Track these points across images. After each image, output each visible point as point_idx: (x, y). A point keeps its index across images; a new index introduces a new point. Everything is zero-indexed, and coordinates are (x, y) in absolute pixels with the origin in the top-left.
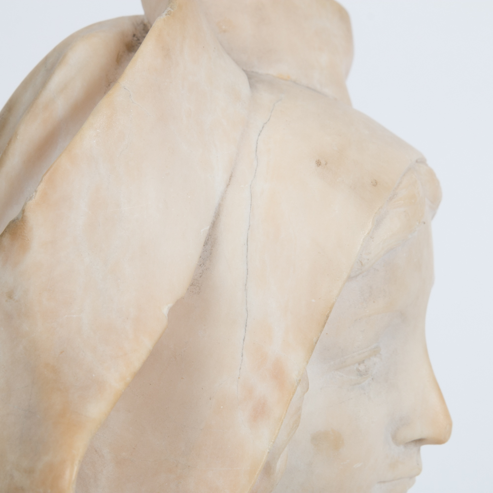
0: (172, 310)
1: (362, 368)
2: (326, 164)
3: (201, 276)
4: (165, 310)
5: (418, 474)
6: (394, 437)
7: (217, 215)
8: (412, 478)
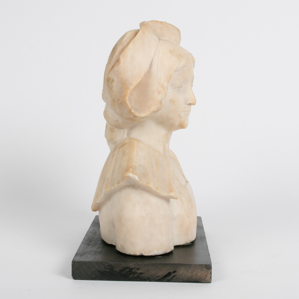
0: (144, 74)
1: (179, 89)
2: (171, 52)
4: (143, 74)
6: (185, 103)
7: (152, 60)
8: (189, 111)
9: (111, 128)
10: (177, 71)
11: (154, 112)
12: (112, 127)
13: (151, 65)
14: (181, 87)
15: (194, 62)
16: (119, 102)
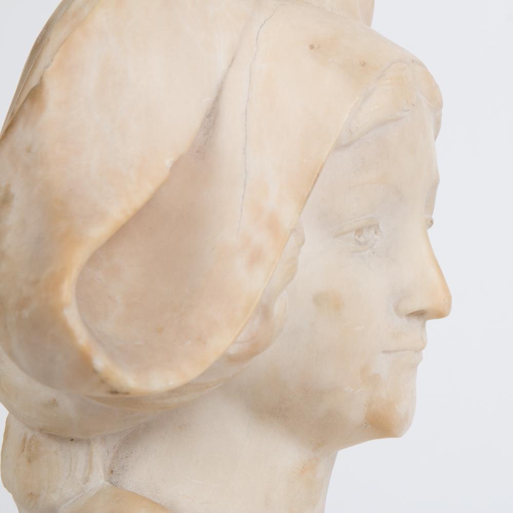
0: (175, 165)
1: (362, 239)
2: (319, 48)
3: (205, 144)
4: (168, 163)
5: (423, 348)
6: (397, 309)
7: (220, 91)
8: (418, 350)
9: (24, 440)
10: (347, 146)
11: (231, 359)
12: (29, 437)
13: (212, 116)
14: (373, 226)
15: (436, 104)
16: (26, 313)
